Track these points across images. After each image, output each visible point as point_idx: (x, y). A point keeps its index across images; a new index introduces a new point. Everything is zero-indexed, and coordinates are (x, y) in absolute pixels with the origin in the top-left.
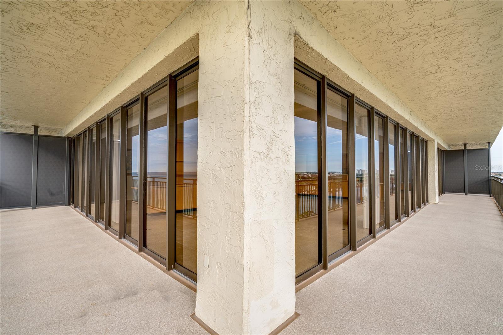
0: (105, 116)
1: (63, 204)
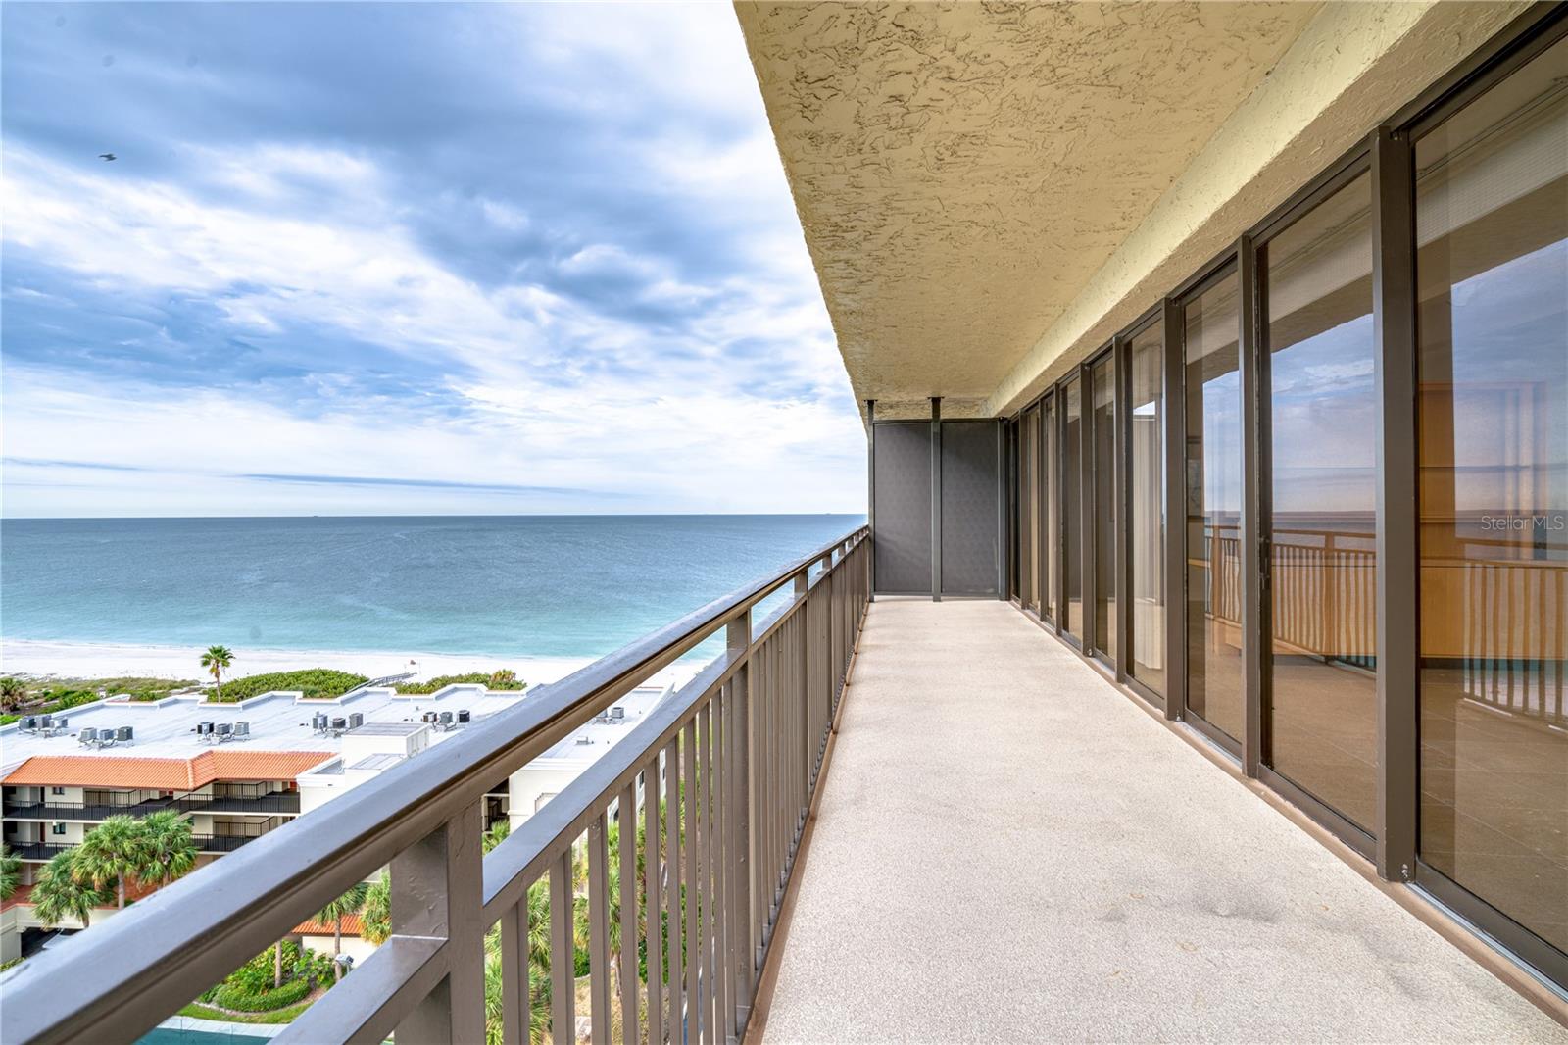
0: (1108, 342)
1: (994, 595)
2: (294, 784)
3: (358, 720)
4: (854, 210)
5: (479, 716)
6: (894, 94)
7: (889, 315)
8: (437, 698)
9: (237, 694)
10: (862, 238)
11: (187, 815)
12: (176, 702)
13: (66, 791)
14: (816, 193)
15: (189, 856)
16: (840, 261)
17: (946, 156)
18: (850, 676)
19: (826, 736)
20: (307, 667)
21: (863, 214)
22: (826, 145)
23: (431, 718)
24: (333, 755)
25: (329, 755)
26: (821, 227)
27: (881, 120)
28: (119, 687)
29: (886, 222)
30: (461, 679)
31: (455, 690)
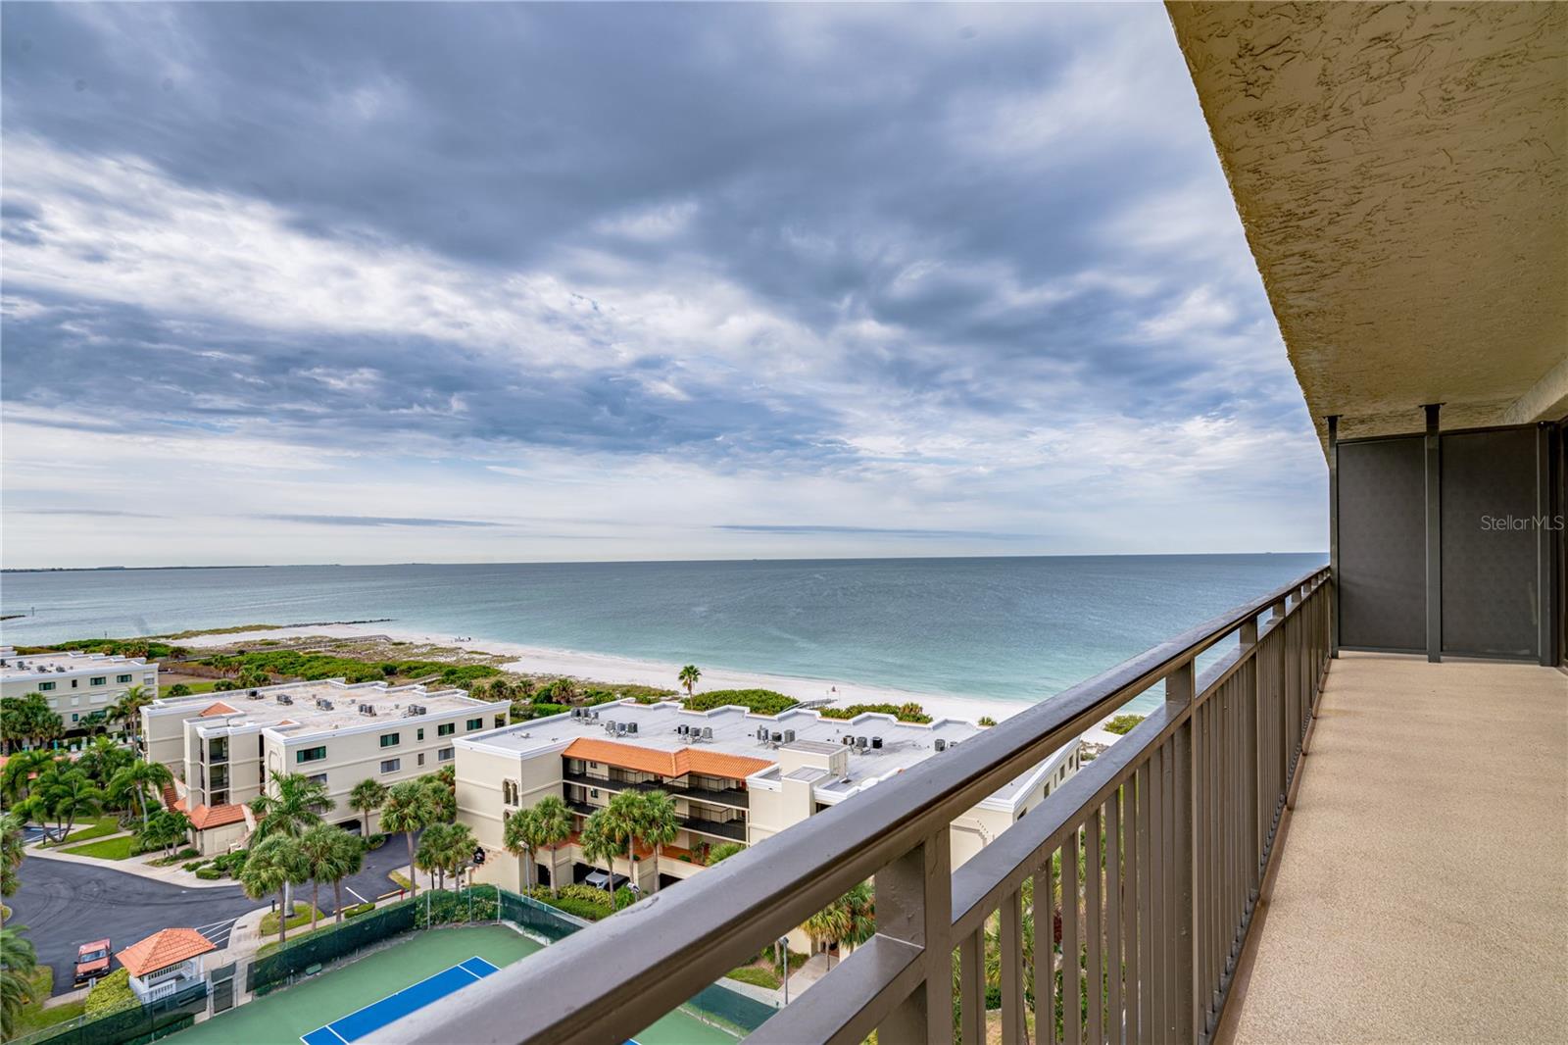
1: (1531, 658)
2: (744, 784)
3: (791, 736)
4: (1314, 191)
5: (890, 744)
6: (1375, 36)
7: (1362, 309)
8: (855, 724)
9: (704, 704)
10: (1326, 222)
11: (672, 797)
12: (664, 706)
13: (598, 765)
14: (1263, 181)
15: (673, 829)
16: (1293, 255)
17: (1459, 93)
18: (1308, 743)
19: (1278, 811)
20: (753, 687)
21: (1328, 193)
22: (1278, 121)
23: (849, 741)
24: (774, 764)
25: (769, 763)
26: (1269, 220)
27: (1357, 72)
28: (628, 691)
29: (1362, 196)
30: (874, 709)
31: (870, 717)
